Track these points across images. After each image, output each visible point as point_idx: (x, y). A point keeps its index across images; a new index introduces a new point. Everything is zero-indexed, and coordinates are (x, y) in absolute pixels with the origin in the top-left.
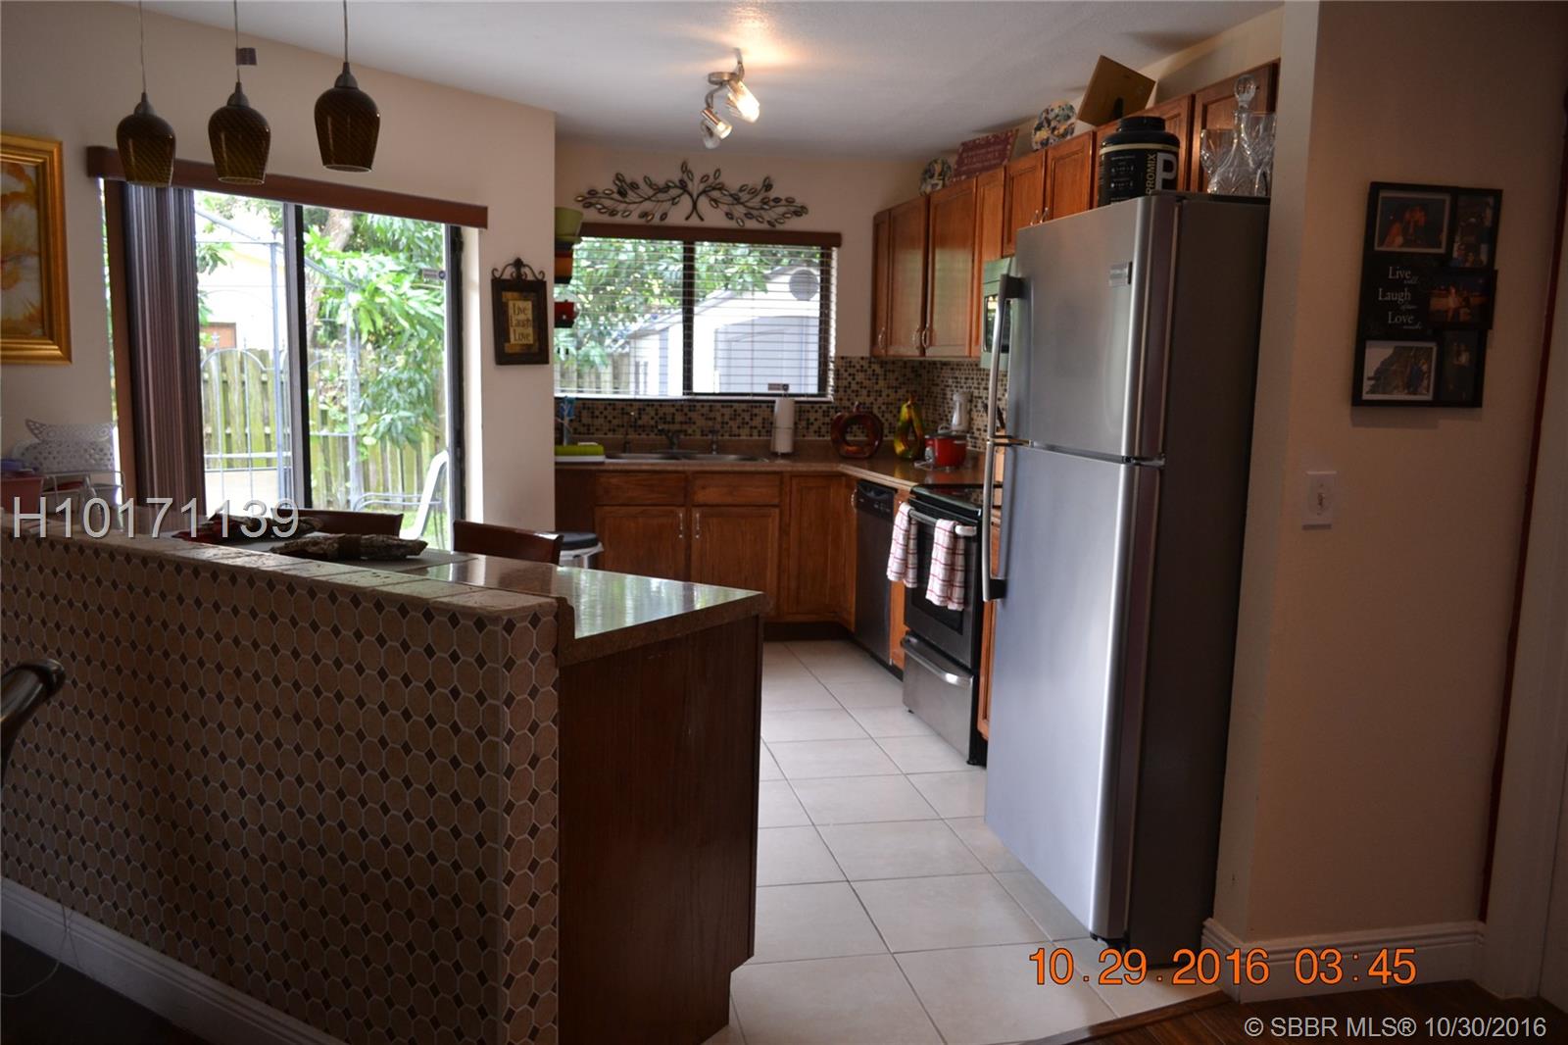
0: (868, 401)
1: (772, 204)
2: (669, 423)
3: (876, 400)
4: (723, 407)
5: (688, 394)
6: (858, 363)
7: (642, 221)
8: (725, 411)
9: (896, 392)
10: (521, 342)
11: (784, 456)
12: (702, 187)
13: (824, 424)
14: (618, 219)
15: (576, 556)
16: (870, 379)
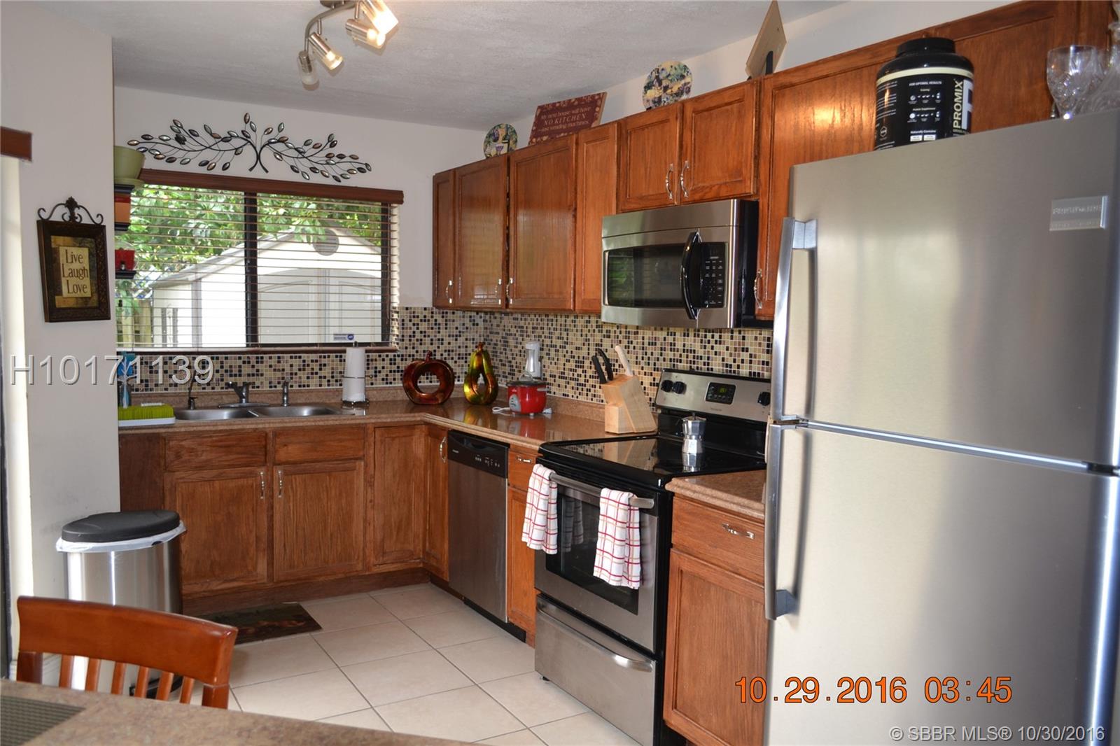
0: (431, 348)
1: (337, 160)
2: (235, 375)
3: (439, 347)
4: (291, 357)
5: (252, 346)
6: (422, 313)
7: (203, 170)
8: (293, 361)
9: (456, 340)
10: (74, 295)
11: (358, 405)
12: (266, 138)
13: (391, 372)
14: (176, 167)
15: (156, 543)
16: (432, 328)
